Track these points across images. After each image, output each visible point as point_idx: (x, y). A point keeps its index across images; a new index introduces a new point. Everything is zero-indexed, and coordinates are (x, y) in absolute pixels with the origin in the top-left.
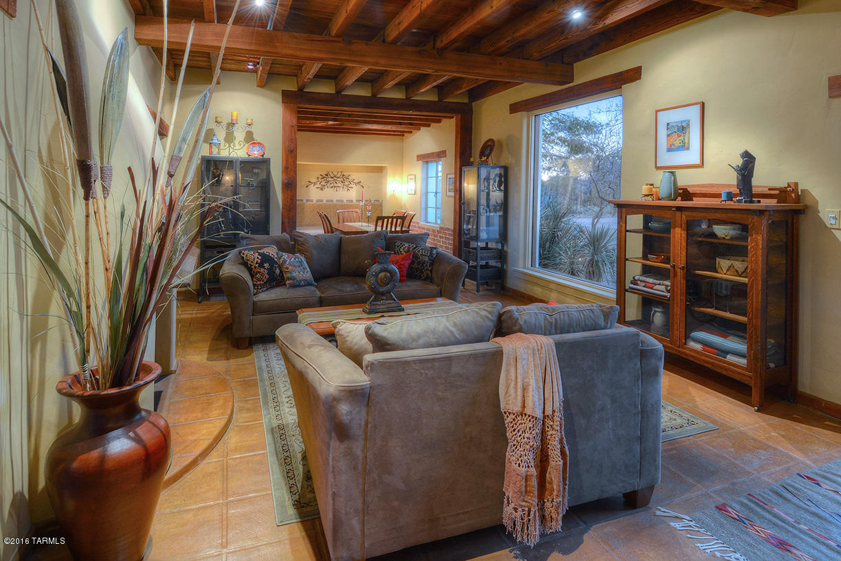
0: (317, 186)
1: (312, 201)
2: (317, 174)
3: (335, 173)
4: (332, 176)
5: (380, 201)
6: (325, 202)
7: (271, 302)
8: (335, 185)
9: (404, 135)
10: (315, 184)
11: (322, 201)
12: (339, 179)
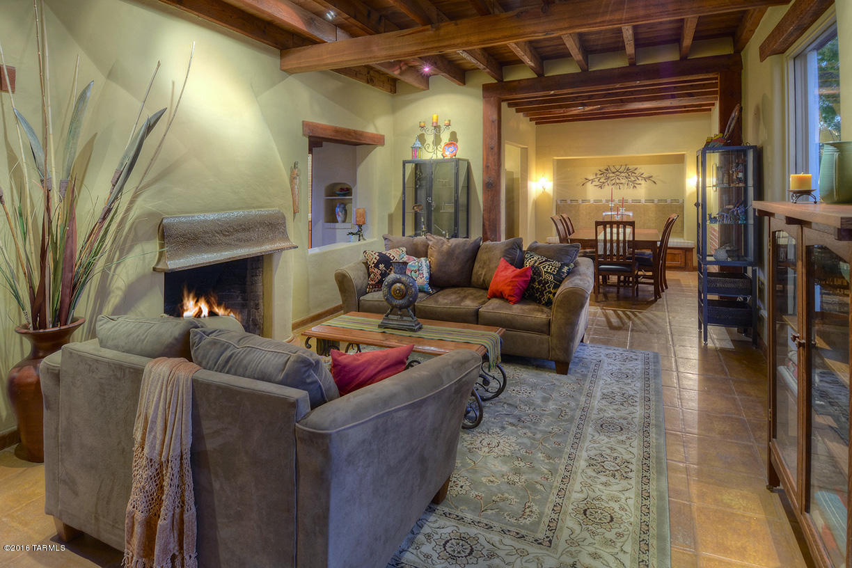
0: (594, 183)
1: (589, 201)
2: (595, 169)
3: (618, 167)
4: (614, 170)
5: (681, 201)
6: (604, 202)
7: (371, 302)
8: (618, 181)
9: (710, 110)
10: (593, 181)
11: (601, 201)
12: (623, 174)
